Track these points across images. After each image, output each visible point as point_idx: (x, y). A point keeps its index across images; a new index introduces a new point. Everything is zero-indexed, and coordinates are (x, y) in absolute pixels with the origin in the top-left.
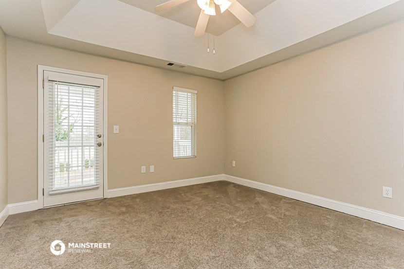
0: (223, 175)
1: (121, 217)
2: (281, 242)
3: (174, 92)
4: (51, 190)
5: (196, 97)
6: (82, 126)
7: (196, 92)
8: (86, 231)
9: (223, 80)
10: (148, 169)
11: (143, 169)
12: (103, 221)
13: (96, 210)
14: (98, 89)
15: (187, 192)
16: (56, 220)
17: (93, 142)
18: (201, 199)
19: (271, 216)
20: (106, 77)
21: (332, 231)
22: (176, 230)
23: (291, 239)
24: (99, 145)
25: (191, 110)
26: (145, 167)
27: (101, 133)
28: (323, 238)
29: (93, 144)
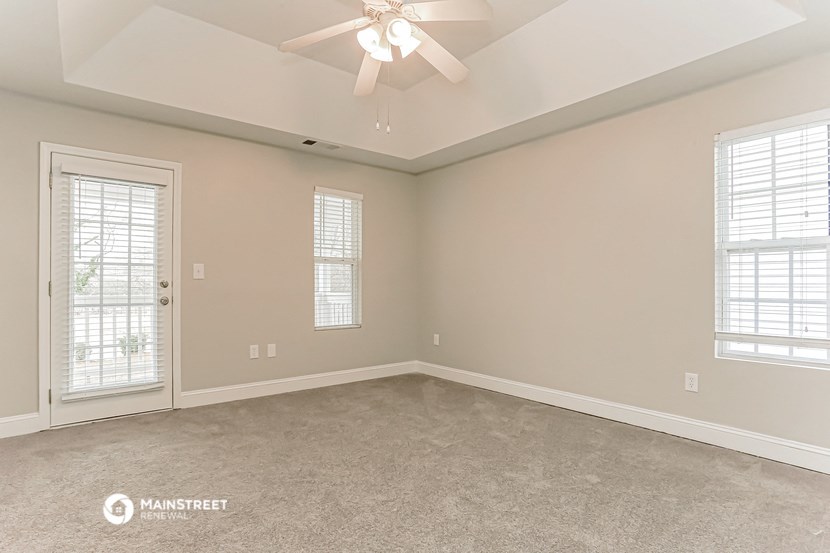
0: (416, 362)
1: (211, 442)
2: (508, 474)
3: (316, 197)
4: (65, 392)
5: (360, 207)
6: (130, 264)
7: (361, 196)
8: (143, 467)
9: (416, 174)
10: (263, 350)
11: (254, 351)
12: (176, 450)
13: (159, 430)
14: (162, 191)
15: (341, 396)
16: (79, 449)
17: (151, 296)
18: (368, 408)
19: (498, 434)
20: (178, 166)
21: (599, 453)
22: (318, 462)
23: (526, 468)
24: (164, 302)
25: (352, 233)
26: (257, 346)
27: (167, 279)
28: (580, 465)
29: (152, 301)
